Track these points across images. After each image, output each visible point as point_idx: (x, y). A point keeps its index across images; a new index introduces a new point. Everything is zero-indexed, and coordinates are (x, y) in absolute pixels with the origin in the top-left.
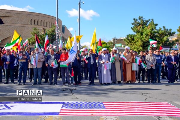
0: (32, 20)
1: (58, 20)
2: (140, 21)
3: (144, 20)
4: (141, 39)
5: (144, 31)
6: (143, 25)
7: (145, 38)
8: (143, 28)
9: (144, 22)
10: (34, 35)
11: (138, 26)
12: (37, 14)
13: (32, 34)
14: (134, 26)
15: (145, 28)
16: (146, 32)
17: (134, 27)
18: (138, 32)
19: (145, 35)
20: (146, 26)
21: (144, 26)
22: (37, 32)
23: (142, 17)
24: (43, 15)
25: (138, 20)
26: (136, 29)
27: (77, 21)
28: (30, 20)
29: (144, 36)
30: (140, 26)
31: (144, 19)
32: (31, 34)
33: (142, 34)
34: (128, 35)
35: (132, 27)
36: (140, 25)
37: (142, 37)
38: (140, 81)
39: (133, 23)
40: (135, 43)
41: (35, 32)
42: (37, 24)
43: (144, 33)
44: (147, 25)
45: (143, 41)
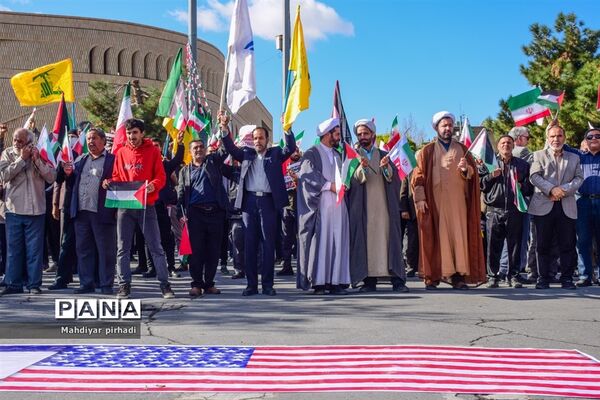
0: (95, 54)
1: (198, 44)
2: (560, 37)
3: (581, 29)
4: (565, 116)
5: (580, 78)
6: (575, 55)
7: (587, 111)
8: (577, 66)
9: (583, 37)
10: (94, 113)
11: (555, 57)
12: (116, 28)
13: (88, 108)
14: (532, 59)
15: (586, 69)
16: (592, 83)
17: (532, 64)
18: (551, 84)
19: (587, 99)
20: (590, 59)
21: (582, 60)
22: (107, 96)
23: (572, 19)
24: (140, 31)
25: (554, 30)
26: (543, 73)
27: (278, 47)
28: (87, 53)
29: (578, 104)
30: (560, 59)
31: (581, 24)
32: (84, 109)
33: (570, 96)
34: (506, 99)
35: (527, 66)
36: (561, 52)
37: (568, 105)
38: (497, 279)
39: (527, 45)
40: (537, 134)
41: (100, 97)
42: (116, 68)
43: (582, 88)
44: (595, 55)
45: (573, 124)
